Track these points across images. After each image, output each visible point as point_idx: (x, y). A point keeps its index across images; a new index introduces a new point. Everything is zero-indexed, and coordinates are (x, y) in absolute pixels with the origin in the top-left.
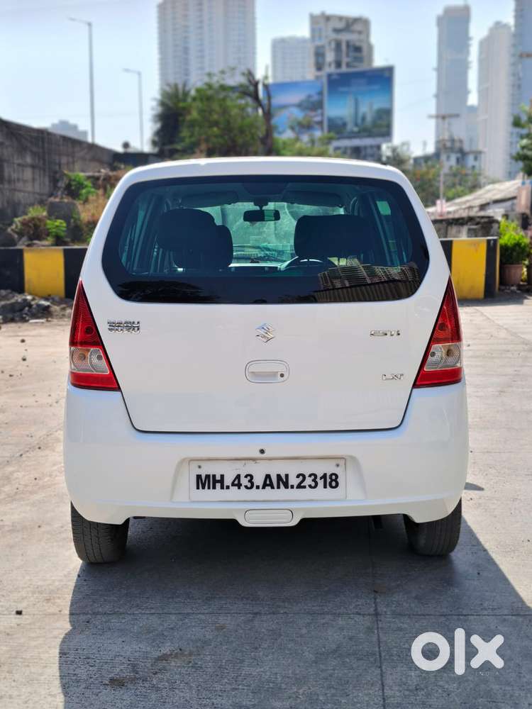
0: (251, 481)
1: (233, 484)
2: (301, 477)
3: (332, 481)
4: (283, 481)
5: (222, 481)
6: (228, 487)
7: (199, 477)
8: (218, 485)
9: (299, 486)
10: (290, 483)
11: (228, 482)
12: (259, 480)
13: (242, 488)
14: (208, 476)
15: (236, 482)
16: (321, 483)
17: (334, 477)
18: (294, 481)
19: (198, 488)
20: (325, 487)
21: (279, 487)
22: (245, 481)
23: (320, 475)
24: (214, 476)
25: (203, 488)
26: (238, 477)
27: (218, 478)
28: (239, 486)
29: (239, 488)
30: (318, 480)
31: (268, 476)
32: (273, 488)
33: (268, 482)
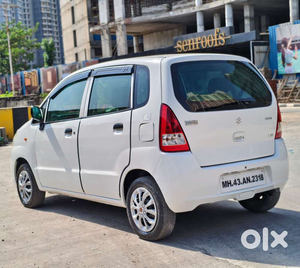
0: (239, 182)
1: (234, 184)
2: (253, 177)
3: (261, 177)
4: (248, 180)
5: (230, 183)
6: (233, 185)
7: (223, 182)
8: (230, 185)
9: (253, 181)
10: (251, 181)
11: (232, 183)
12: (242, 181)
13: (237, 184)
14: (226, 182)
15: (235, 183)
16: (259, 178)
17: (262, 176)
18: (251, 179)
19: (223, 187)
20: (260, 180)
21: (248, 183)
22: (237, 182)
23: (258, 176)
24: (228, 181)
25: (225, 187)
26: (235, 180)
27: (229, 182)
28: (236, 184)
29: (236, 185)
30: (258, 178)
31: (244, 179)
32: (246, 183)
33: (244, 181)
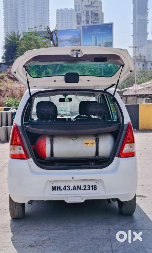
0: (69, 188)
1: (63, 189)
2: (85, 187)
3: (95, 188)
4: (79, 188)
5: (60, 188)
6: (62, 190)
7: (52, 187)
8: (59, 189)
9: (84, 189)
10: (81, 189)
11: (62, 188)
12: (72, 187)
13: (66, 190)
14: (55, 187)
15: (64, 188)
16: (91, 188)
17: (95, 186)
18: (83, 188)
19: (52, 190)
20: (92, 189)
21: (78, 190)
22: (67, 188)
23: (91, 185)
24: (57, 186)
25: (54, 190)
26: (65, 187)
27: (59, 187)
28: (65, 189)
29: (65, 190)
30: (90, 187)
31: (74, 186)
32: (76, 190)
33: (74, 188)
